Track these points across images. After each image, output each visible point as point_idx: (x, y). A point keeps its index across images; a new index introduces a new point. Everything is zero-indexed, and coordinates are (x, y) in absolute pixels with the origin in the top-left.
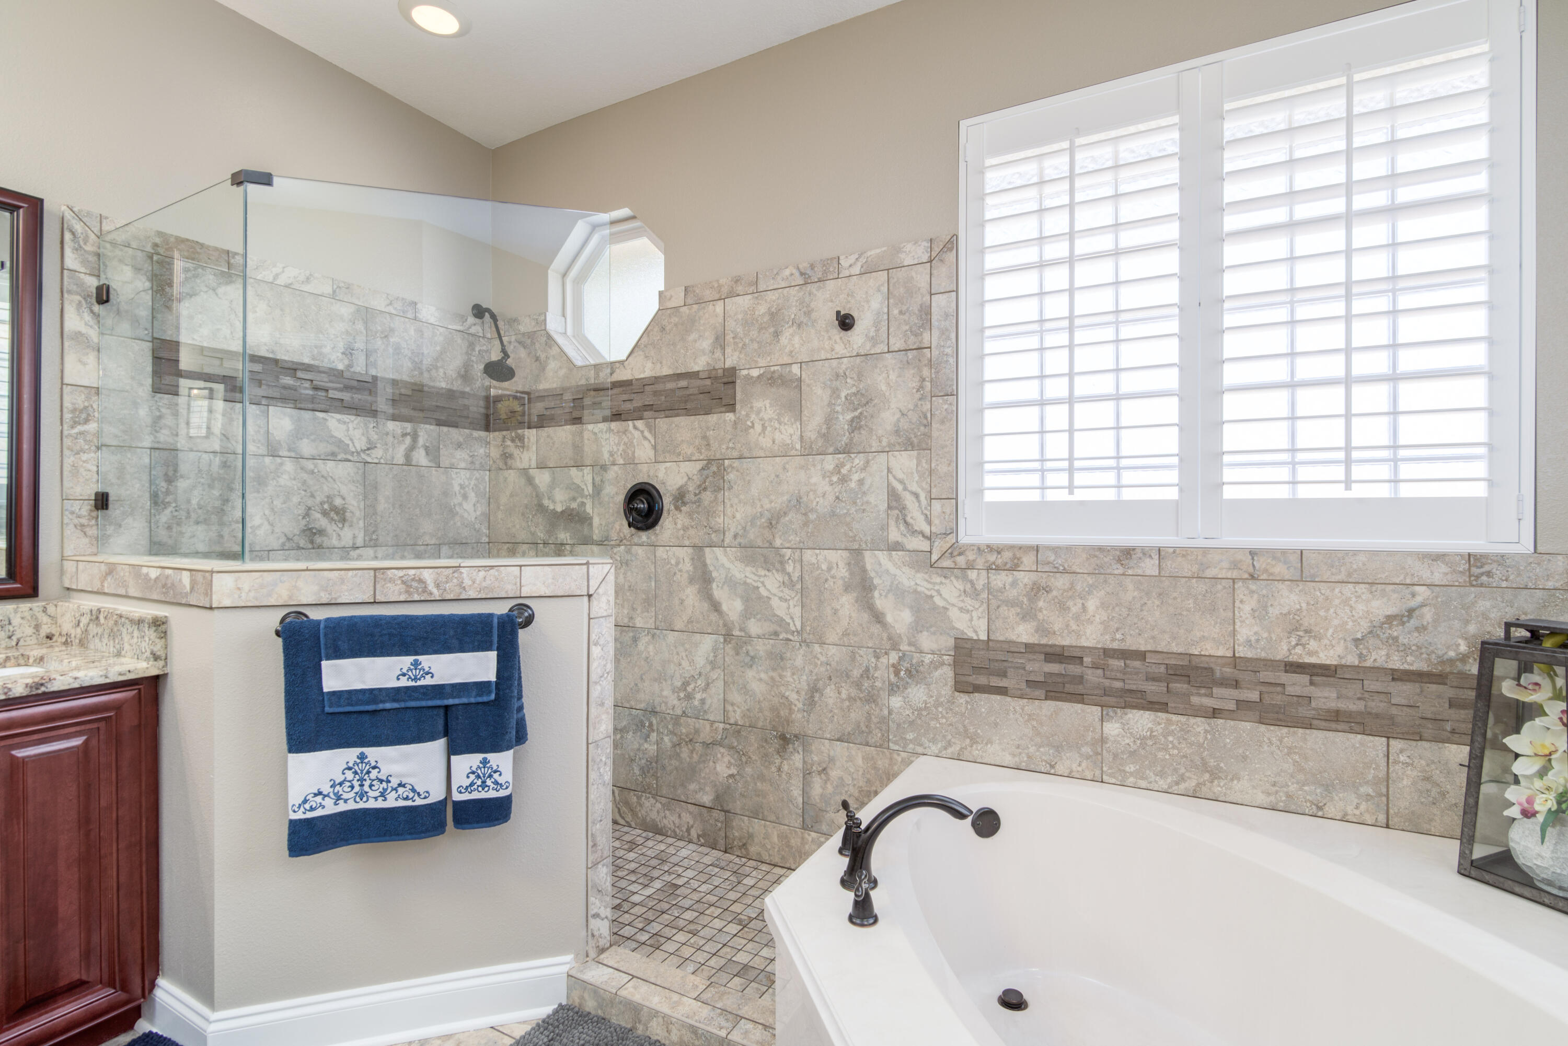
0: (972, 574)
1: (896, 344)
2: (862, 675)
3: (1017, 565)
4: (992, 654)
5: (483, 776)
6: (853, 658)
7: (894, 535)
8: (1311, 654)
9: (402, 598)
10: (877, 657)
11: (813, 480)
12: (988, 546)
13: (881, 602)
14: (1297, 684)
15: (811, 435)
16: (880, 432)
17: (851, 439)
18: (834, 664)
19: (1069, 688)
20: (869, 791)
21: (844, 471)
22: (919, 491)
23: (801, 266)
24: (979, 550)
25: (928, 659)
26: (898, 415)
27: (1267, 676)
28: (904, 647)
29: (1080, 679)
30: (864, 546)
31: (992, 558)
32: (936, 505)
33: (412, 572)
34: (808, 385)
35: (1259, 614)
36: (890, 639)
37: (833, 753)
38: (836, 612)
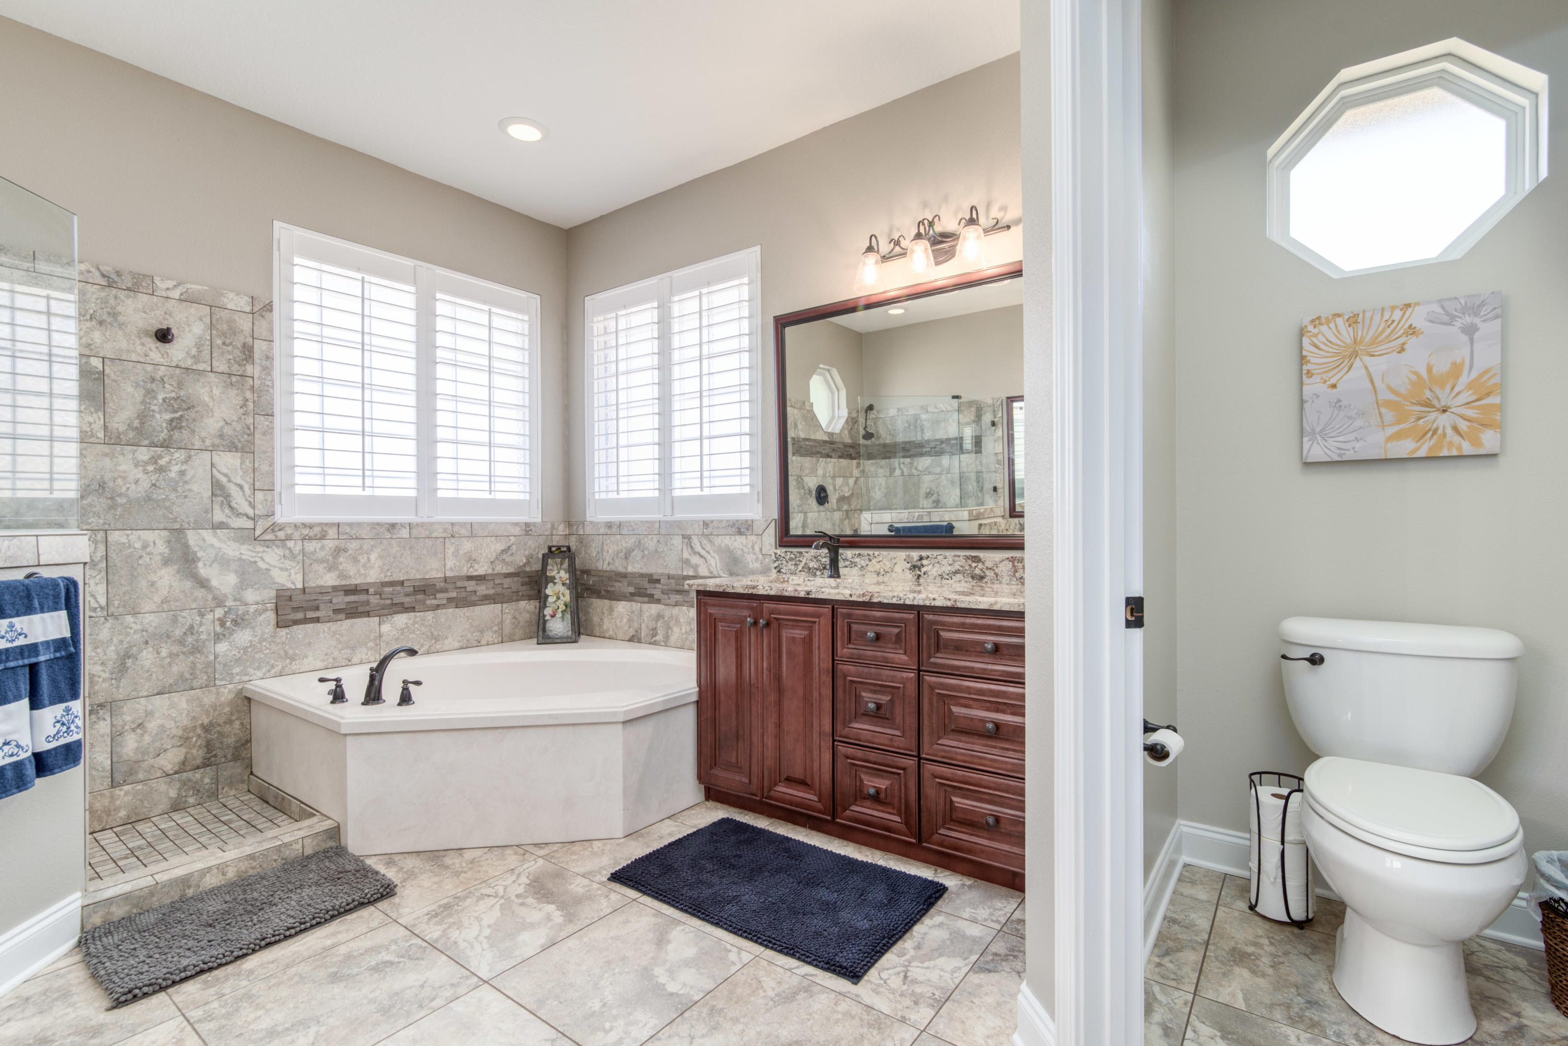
0: (290, 544)
1: (221, 366)
2: (185, 633)
3: (324, 536)
4: (307, 597)
5: (64, 724)
6: (175, 620)
7: (219, 516)
8: (476, 570)
10: (202, 615)
12: (303, 524)
13: (203, 571)
14: (471, 586)
15: (118, 425)
16: (203, 434)
17: (170, 436)
18: (151, 630)
19: (361, 609)
20: (195, 727)
21: (162, 462)
22: (243, 483)
23: (101, 268)
24: (296, 526)
25: (252, 609)
26: (222, 423)
27: (459, 584)
28: (230, 603)
30: (186, 526)
31: (306, 531)
32: (260, 496)
34: (114, 381)
35: (456, 554)
36: (215, 598)
37: (150, 707)
38: (153, 584)
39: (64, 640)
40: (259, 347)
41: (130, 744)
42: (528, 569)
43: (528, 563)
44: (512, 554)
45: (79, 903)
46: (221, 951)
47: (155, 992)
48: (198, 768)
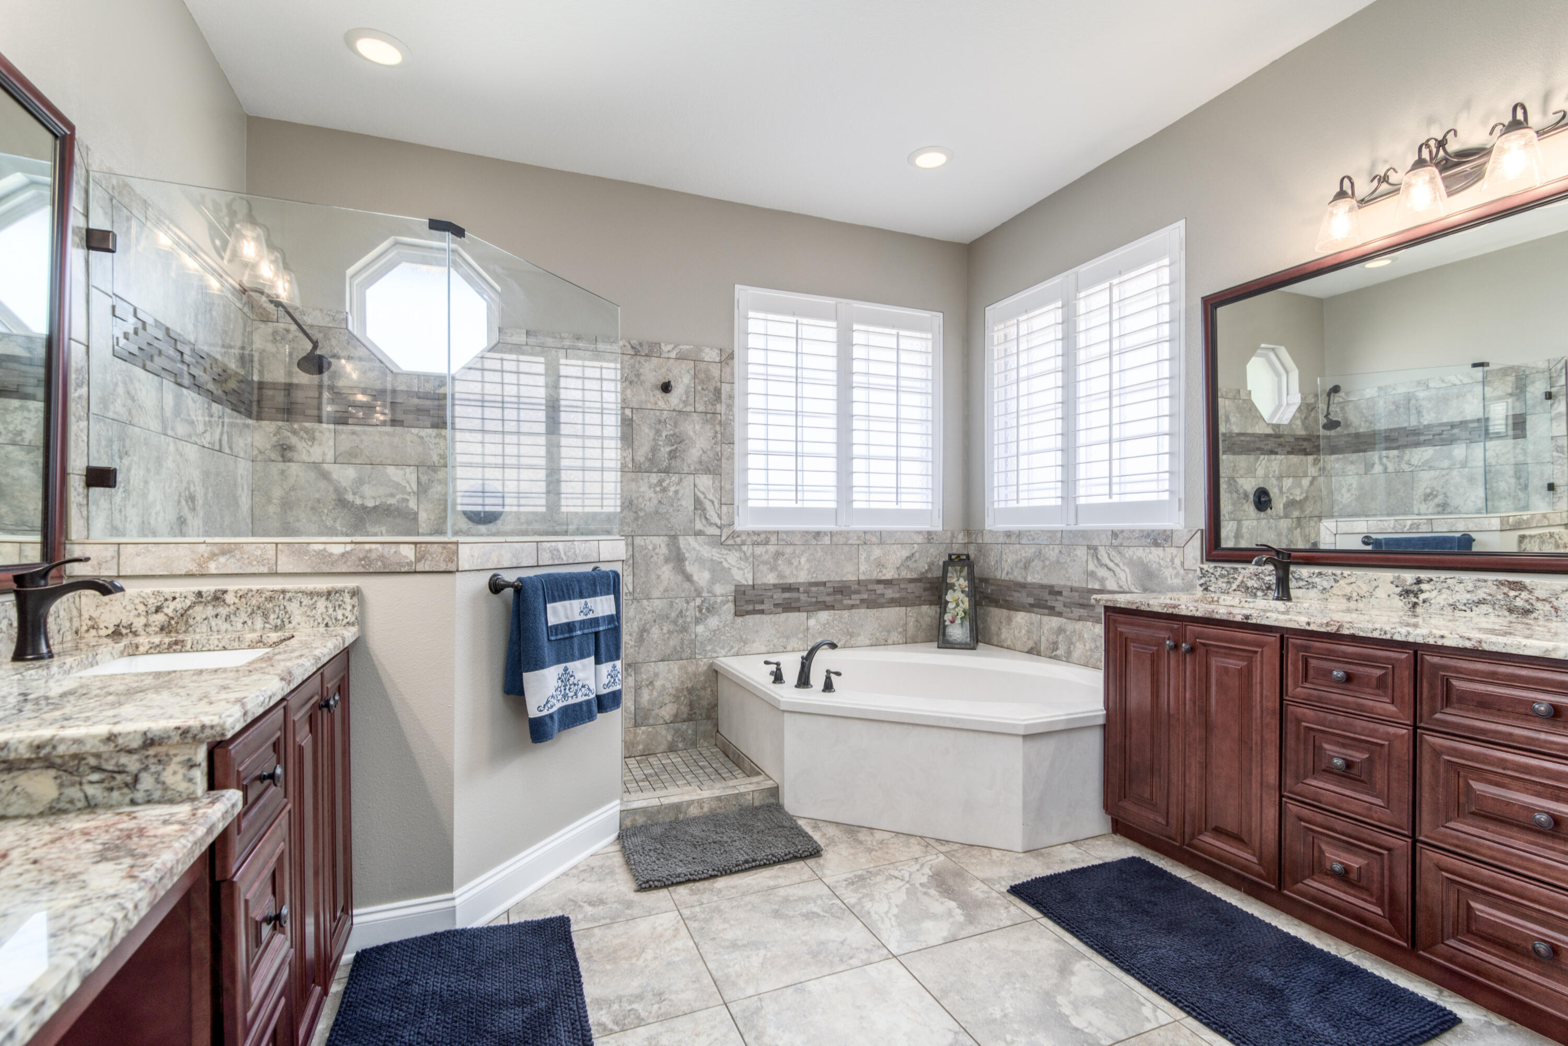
0: (745, 548)
1: (700, 408)
2: (677, 616)
3: (768, 542)
4: (755, 592)
5: (612, 677)
6: (671, 605)
7: (699, 526)
8: (884, 575)
9: (550, 563)
10: (688, 603)
11: (642, 489)
12: (753, 532)
13: (690, 568)
14: (880, 589)
15: (640, 458)
16: (689, 461)
17: (670, 464)
18: (657, 611)
19: (793, 605)
20: (683, 689)
21: (665, 484)
22: (714, 499)
23: (632, 342)
24: (748, 534)
25: (719, 599)
26: (701, 452)
27: (870, 587)
28: (705, 594)
29: (798, 600)
30: (678, 533)
31: (755, 538)
32: (724, 508)
33: (554, 544)
34: (638, 425)
35: (867, 559)
36: (696, 590)
37: (656, 670)
38: (659, 577)
39: (612, 616)
40: (725, 388)
41: (646, 696)
42: (929, 575)
43: (930, 569)
44: (916, 561)
45: (618, 808)
46: (701, 868)
47: (661, 887)
48: (685, 721)
